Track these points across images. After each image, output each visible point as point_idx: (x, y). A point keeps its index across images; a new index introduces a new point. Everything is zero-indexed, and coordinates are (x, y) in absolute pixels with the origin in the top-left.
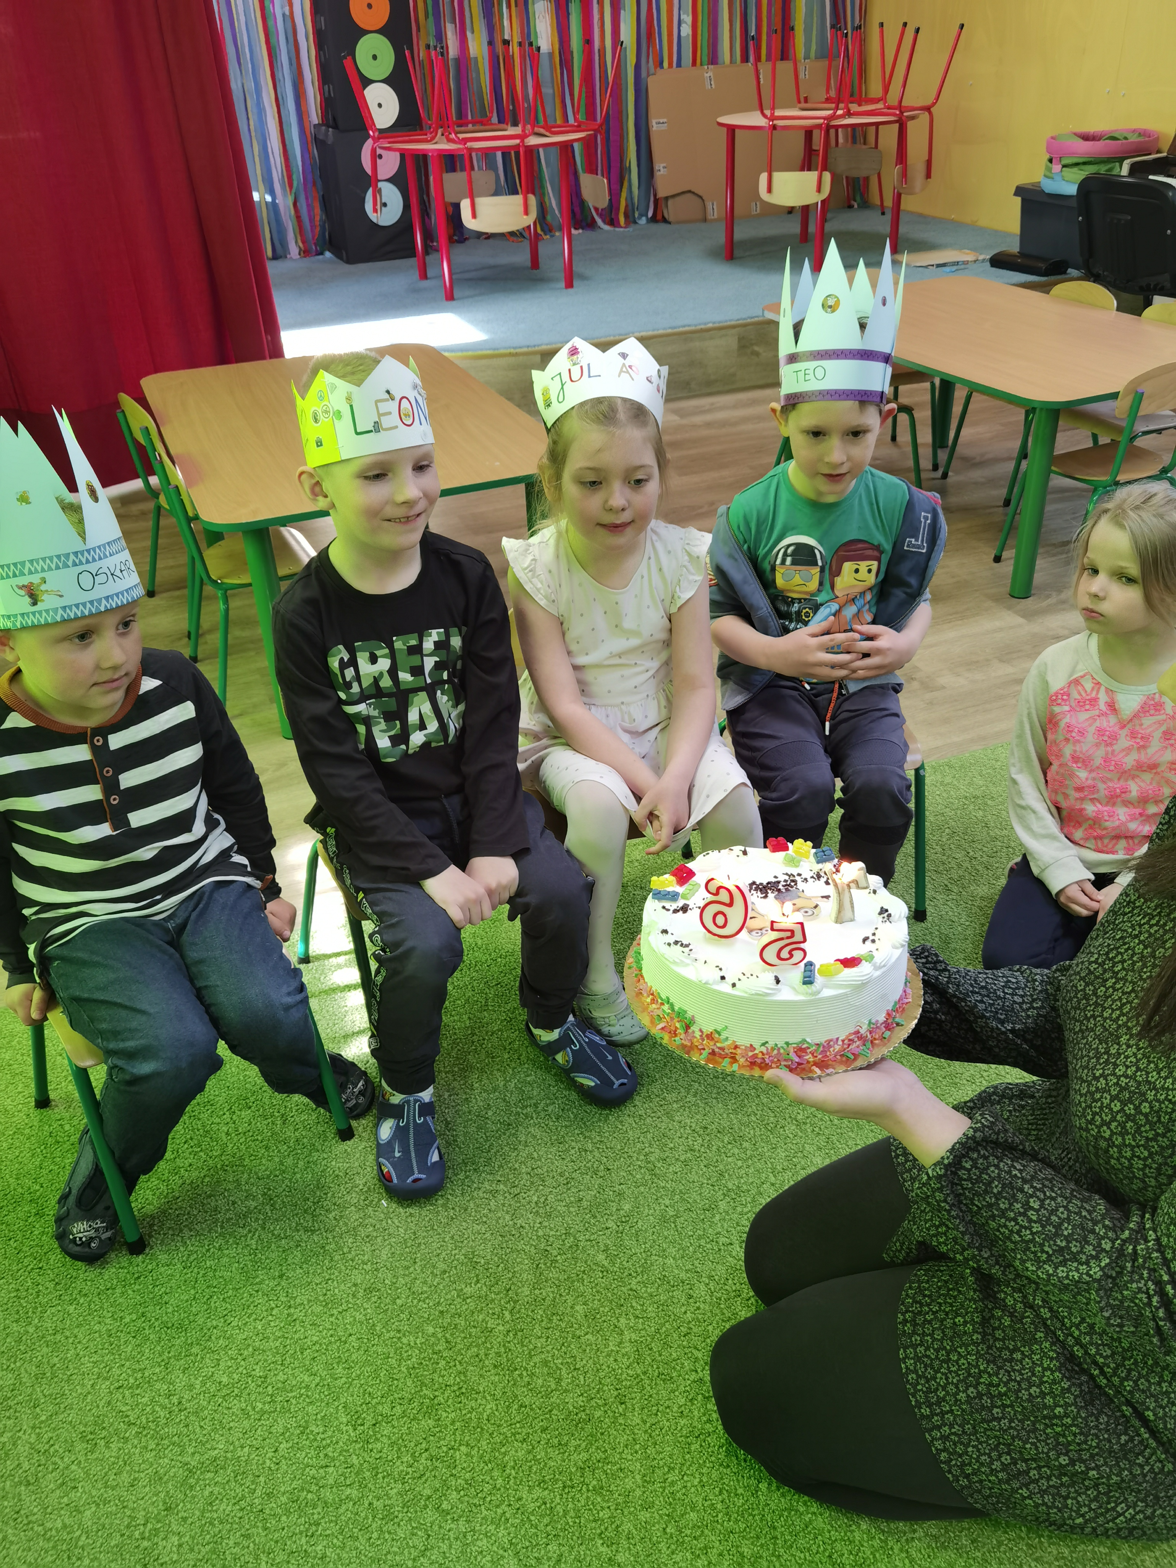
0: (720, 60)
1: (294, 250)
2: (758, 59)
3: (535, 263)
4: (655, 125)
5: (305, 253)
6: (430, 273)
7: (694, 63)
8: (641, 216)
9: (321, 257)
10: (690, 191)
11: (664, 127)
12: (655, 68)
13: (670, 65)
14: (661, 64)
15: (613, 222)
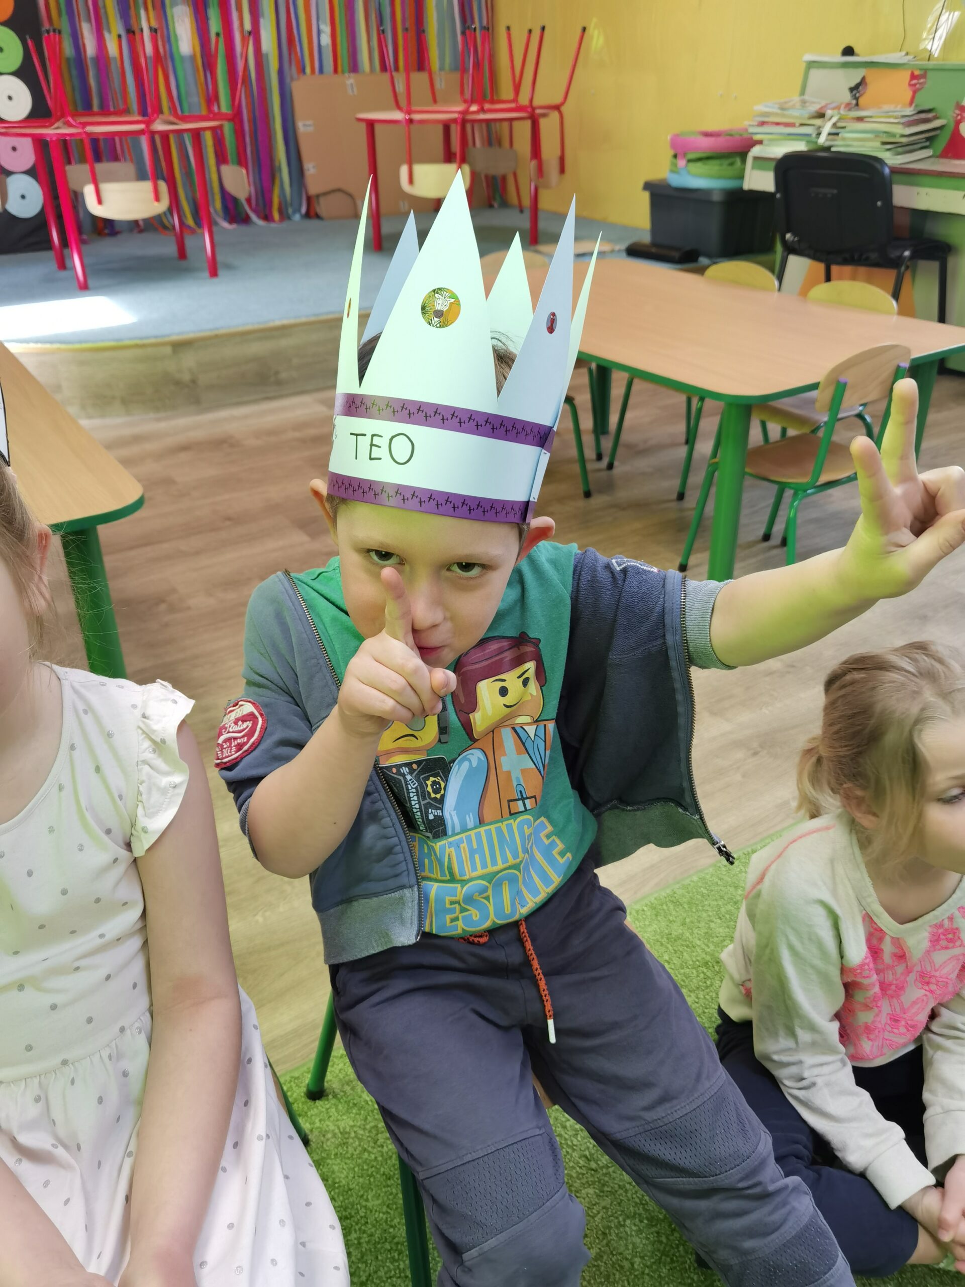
0: (360, 69)
3: (182, 254)
4: (304, 127)
7: (336, 71)
8: (294, 212)
10: (339, 190)
11: (311, 129)
12: (299, 73)
13: (313, 71)
14: (303, 70)
15: (267, 217)
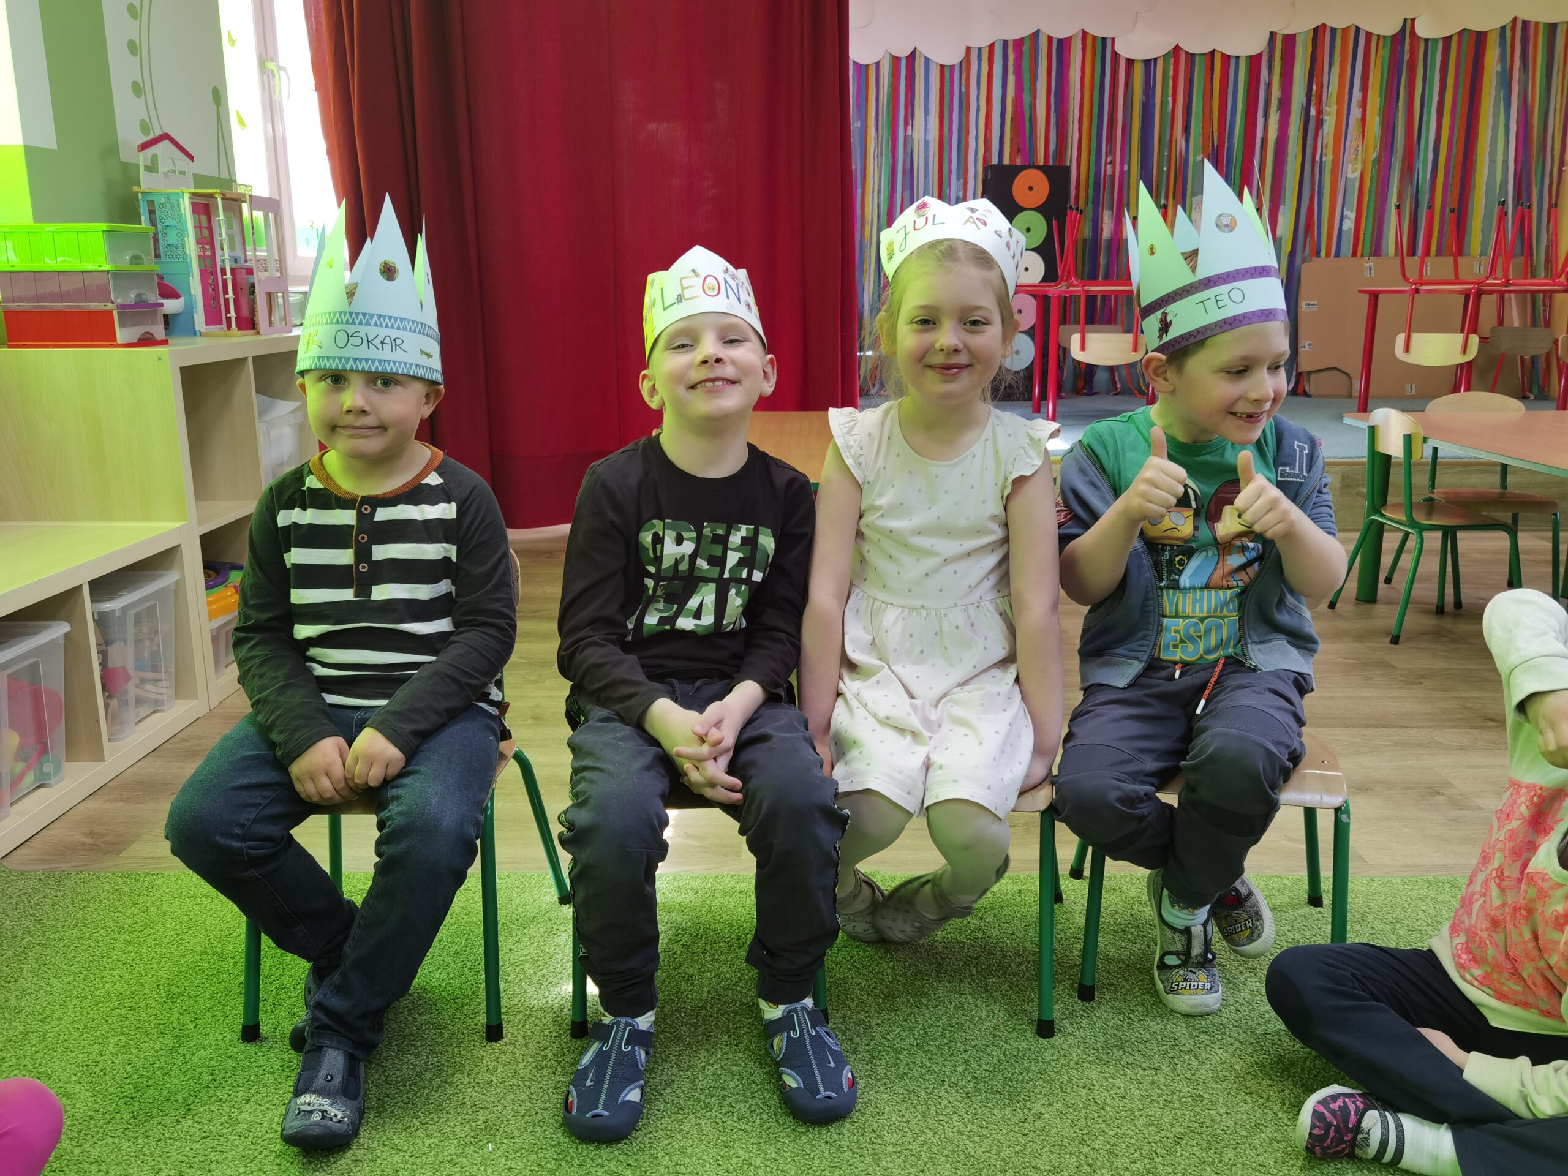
0: (1384, 252)
2: (1427, 252)
4: (1305, 306)
7: (1354, 254)
10: (1335, 368)
11: (1314, 308)
12: (1312, 256)
13: (1328, 255)
14: (1318, 254)
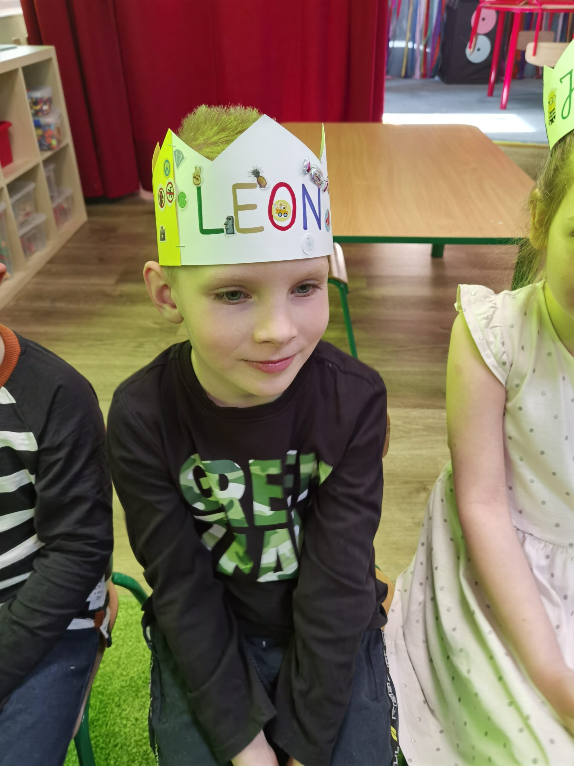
1: (418, 73)
5: (424, 76)
6: (495, 93)
9: (431, 80)
